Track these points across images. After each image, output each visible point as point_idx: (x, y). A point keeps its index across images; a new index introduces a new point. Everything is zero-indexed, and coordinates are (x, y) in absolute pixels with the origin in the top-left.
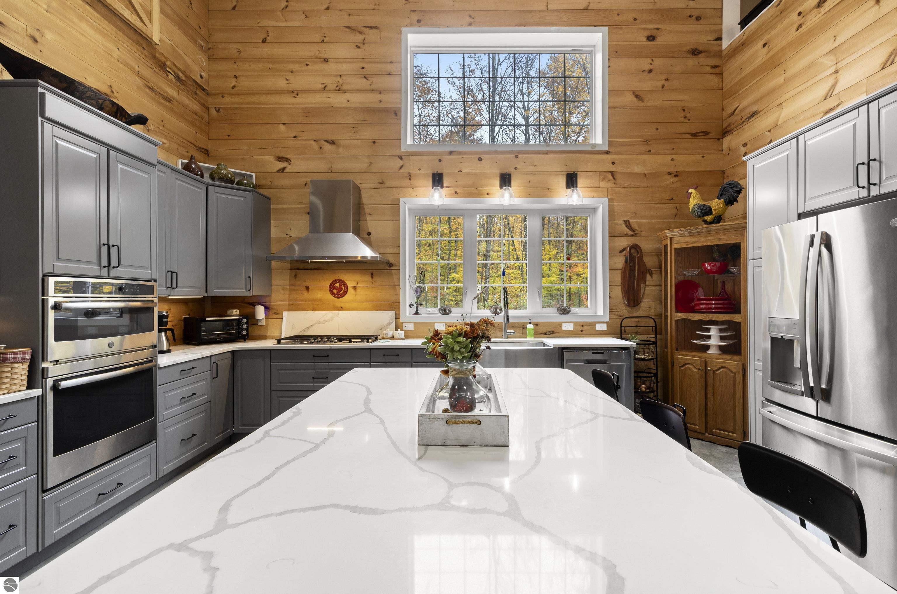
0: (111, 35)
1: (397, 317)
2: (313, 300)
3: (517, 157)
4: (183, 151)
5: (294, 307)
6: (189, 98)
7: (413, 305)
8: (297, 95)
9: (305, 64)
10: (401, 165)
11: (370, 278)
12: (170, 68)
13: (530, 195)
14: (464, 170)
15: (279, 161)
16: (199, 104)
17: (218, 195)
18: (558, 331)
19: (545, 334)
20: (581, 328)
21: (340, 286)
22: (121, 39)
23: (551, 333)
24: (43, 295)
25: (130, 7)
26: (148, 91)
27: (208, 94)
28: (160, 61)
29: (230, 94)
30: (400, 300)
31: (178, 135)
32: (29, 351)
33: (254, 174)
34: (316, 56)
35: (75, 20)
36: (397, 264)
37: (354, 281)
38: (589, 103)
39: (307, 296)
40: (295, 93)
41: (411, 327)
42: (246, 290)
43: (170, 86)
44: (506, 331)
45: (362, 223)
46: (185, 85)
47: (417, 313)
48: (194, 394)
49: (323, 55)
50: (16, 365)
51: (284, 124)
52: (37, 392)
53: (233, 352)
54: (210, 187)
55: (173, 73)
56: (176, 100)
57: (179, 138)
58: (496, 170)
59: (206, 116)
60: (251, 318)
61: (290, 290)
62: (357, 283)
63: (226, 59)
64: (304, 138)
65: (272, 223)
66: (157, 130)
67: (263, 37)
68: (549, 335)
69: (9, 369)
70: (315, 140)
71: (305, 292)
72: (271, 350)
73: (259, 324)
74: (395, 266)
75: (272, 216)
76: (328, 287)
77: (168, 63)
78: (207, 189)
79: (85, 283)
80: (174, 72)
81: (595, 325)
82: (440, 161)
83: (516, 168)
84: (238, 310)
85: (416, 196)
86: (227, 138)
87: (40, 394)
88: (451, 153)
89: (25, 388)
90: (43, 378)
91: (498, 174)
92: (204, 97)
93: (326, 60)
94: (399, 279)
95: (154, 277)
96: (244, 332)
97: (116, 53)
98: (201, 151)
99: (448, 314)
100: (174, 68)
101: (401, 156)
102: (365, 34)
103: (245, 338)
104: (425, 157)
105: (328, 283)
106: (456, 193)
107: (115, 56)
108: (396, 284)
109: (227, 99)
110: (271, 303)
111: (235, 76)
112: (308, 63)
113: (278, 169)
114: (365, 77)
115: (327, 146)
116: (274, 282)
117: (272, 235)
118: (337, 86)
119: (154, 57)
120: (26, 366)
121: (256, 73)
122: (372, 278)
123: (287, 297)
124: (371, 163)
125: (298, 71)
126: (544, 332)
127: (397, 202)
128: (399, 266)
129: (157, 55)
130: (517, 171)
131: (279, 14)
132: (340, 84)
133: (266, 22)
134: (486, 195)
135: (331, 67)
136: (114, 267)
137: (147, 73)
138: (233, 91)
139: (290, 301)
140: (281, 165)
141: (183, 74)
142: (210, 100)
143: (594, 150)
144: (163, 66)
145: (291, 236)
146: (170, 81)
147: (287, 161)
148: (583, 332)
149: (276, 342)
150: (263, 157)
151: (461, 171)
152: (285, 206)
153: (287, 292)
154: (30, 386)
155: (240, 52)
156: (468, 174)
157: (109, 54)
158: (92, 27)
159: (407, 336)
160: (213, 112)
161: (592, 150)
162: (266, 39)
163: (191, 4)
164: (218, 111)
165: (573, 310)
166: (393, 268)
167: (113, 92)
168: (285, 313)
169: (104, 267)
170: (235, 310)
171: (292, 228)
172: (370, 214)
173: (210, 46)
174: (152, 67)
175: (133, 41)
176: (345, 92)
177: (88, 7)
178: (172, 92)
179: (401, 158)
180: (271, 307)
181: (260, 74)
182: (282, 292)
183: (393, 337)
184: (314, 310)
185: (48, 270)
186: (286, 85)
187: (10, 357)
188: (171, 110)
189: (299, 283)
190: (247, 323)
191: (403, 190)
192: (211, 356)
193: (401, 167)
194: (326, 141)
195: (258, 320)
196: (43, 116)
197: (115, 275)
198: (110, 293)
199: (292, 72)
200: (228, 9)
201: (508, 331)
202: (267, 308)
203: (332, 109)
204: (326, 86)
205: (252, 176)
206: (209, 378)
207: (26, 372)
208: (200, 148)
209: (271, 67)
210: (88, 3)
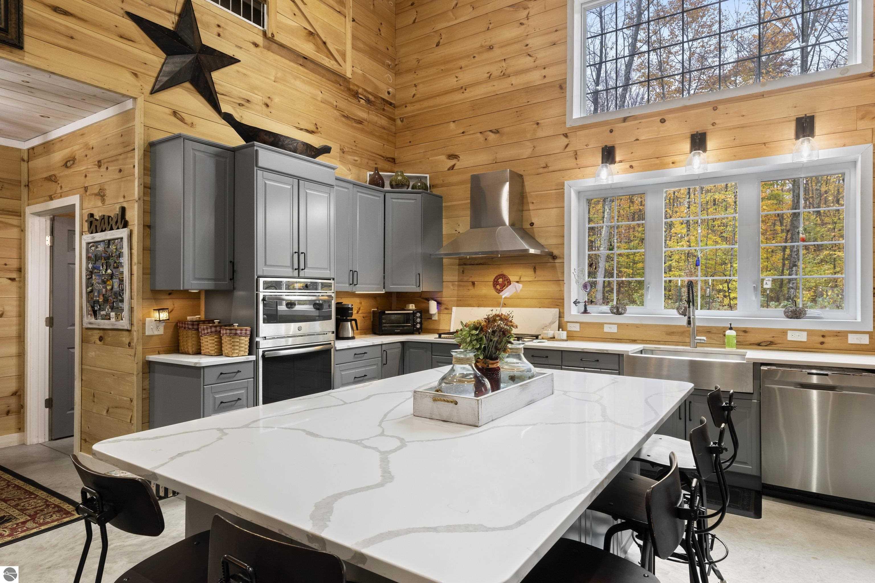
0: (316, 83)
1: (561, 316)
2: (478, 296)
3: (715, 109)
4: (372, 164)
5: (462, 303)
6: (377, 116)
7: (579, 302)
8: (465, 90)
9: (472, 57)
10: (566, 143)
11: (533, 272)
12: (362, 95)
13: (735, 157)
14: (642, 138)
15: (449, 159)
16: (386, 119)
17: (394, 200)
18: (780, 342)
19: (759, 345)
20: (822, 339)
21: (503, 281)
22: (323, 83)
23: (769, 344)
24: (257, 291)
25: (330, 56)
26: (343, 119)
27: (394, 107)
28: (353, 91)
29: (411, 103)
30: (563, 296)
31: (367, 151)
32: (249, 328)
33: (428, 176)
34: (482, 46)
35: (292, 81)
36: (561, 256)
37: (517, 276)
38: (848, 4)
39: (473, 291)
40: (463, 89)
41: (576, 328)
42: (416, 286)
43: (361, 110)
44: (695, 338)
45: (525, 213)
46: (374, 105)
47: (585, 311)
48: (365, 376)
49: (488, 44)
50: (243, 338)
51: (454, 122)
52: (253, 358)
53: (403, 343)
54: (387, 194)
55: (364, 98)
56: (366, 121)
57: (368, 153)
58: (687, 130)
59: (393, 128)
60: (425, 312)
61: (459, 286)
62: (520, 278)
63: (409, 71)
64: (471, 132)
65: (444, 221)
66: (351, 150)
67: (437, 41)
68: (766, 346)
69: (238, 340)
70: (481, 133)
71: (471, 288)
72: (432, 343)
73: (433, 319)
74: (560, 258)
75: (443, 214)
76: (492, 283)
77: (360, 91)
78: (385, 196)
79: (281, 282)
80: (365, 96)
81: (847, 336)
82: (611, 131)
83: (713, 124)
84: (414, 305)
85: (583, 177)
86: (409, 144)
87: (255, 359)
88: (625, 120)
89: (247, 354)
90: (257, 348)
91: (689, 135)
92: (390, 110)
93: (491, 48)
94: (563, 273)
95: (332, 276)
96: (418, 326)
97: (320, 96)
98: (388, 161)
99: (621, 314)
100: (365, 93)
101: (566, 134)
102: (529, 8)
103: (419, 331)
104: (593, 130)
105: (492, 278)
106: (631, 167)
107: (319, 99)
108: (561, 279)
109: (409, 108)
110: (443, 299)
111: (415, 84)
112: (475, 55)
113: (448, 167)
114: (529, 55)
115: (492, 136)
116: (446, 278)
117: (444, 232)
118: (501, 72)
119: (349, 89)
120: (247, 339)
121: (431, 78)
122: (535, 272)
123: (455, 292)
124: (534, 147)
125: (467, 66)
126: (756, 342)
127: (561, 186)
128: (564, 258)
129: (351, 87)
130: (714, 127)
131: (450, 13)
132: (504, 69)
133: (439, 26)
134: (671, 165)
135: (497, 52)
136: (302, 269)
137: (343, 104)
138: (415, 100)
139: (458, 296)
140: (451, 163)
141: (372, 96)
142: (397, 112)
143: (846, 75)
144: (355, 95)
145: (459, 232)
146: (362, 106)
147: (456, 158)
148: (824, 346)
149: (437, 336)
150: (436, 158)
151: (637, 140)
152: (455, 203)
153: (456, 288)
154: (250, 354)
155: (418, 61)
156: (647, 142)
157: (314, 99)
158: (303, 81)
159: (571, 337)
160: (399, 122)
161: (843, 76)
162: (439, 42)
163: (380, 31)
164: (402, 121)
165: (810, 312)
166: (557, 261)
167: (317, 128)
168: (454, 309)
169: (296, 269)
170: (411, 305)
171: (460, 225)
172: (533, 203)
173: (396, 63)
174: (347, 98)
175: (332, 82)
176: (509, 76)
177: (301, 68)
178: (362, 114)
179: (566, 136)
180: (442, 302)
181: (434, 77)
182: (452, 287)
183: (554, 338)
184: (479, 306)
185: (260, 273)
186: (456, 83)
187: (239, 332)
188: (362, 130)
189: (465, 279)
190: (421, 317)
191: (569, 172)
192: (381, 345)
193: (567, 146)
194: (491, 131)
195: (431, 315)
196: (257, 166)
197: (303, 276)
198: (300, 289)
199: (461, 68)
200: (410, 23)
201: (697, 338)
202: (439, 303)
203: (497, 96)
204: (491, 74)
205: (426, 177)
206: (380, 364)
207: (247, 343)
208: (387, 158)
209: (443, 68)
210: (301, 65)
